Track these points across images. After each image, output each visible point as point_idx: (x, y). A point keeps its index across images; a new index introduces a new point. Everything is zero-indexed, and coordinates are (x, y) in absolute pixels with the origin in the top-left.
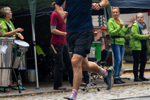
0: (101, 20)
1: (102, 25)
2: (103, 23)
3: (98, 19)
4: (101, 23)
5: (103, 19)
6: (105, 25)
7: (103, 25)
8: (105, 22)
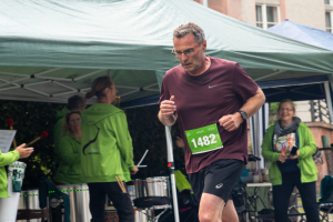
0: (316, 107)
1: (318, 120)
2: (321, 114)
3: (309, 107)
4: (317, 114)
5: (320, 106)
6: (324, 118)
7: (321, 120)
8: (324, 112)
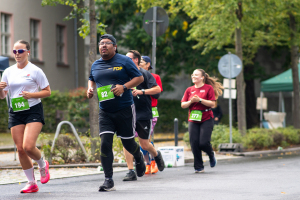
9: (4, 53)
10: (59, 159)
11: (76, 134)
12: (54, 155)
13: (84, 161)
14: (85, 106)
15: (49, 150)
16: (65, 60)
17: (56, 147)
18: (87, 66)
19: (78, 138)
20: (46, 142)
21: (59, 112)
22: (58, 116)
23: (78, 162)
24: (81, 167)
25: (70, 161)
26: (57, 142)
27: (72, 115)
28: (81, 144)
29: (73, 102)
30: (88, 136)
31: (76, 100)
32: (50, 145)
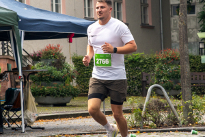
9: (87, 16)
10: (151, 123)
11: (168, 97)
12: (145, 118)
13: (176, 125)
14: (173, 68)
15: (140, 114)
16: (149, 22)
17: (148, 111)
18: (172, 26)
19: (170, 101)
20: (136, 105)
21: (145, 74)
22: (144, 79)
23: (171, 126)
24: (173, 131)
25: (162, 125)
26: (149, 106)
27: (159, 77)
28: (173, 107)
29: (160, 64)
30: (180, 99)
31: (163, 61)
32: (141, 108)
